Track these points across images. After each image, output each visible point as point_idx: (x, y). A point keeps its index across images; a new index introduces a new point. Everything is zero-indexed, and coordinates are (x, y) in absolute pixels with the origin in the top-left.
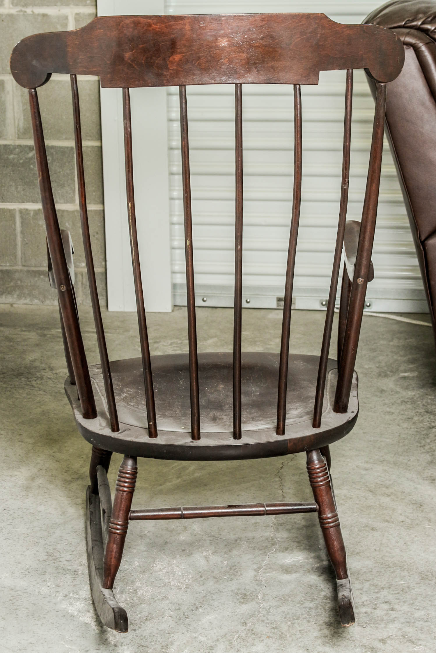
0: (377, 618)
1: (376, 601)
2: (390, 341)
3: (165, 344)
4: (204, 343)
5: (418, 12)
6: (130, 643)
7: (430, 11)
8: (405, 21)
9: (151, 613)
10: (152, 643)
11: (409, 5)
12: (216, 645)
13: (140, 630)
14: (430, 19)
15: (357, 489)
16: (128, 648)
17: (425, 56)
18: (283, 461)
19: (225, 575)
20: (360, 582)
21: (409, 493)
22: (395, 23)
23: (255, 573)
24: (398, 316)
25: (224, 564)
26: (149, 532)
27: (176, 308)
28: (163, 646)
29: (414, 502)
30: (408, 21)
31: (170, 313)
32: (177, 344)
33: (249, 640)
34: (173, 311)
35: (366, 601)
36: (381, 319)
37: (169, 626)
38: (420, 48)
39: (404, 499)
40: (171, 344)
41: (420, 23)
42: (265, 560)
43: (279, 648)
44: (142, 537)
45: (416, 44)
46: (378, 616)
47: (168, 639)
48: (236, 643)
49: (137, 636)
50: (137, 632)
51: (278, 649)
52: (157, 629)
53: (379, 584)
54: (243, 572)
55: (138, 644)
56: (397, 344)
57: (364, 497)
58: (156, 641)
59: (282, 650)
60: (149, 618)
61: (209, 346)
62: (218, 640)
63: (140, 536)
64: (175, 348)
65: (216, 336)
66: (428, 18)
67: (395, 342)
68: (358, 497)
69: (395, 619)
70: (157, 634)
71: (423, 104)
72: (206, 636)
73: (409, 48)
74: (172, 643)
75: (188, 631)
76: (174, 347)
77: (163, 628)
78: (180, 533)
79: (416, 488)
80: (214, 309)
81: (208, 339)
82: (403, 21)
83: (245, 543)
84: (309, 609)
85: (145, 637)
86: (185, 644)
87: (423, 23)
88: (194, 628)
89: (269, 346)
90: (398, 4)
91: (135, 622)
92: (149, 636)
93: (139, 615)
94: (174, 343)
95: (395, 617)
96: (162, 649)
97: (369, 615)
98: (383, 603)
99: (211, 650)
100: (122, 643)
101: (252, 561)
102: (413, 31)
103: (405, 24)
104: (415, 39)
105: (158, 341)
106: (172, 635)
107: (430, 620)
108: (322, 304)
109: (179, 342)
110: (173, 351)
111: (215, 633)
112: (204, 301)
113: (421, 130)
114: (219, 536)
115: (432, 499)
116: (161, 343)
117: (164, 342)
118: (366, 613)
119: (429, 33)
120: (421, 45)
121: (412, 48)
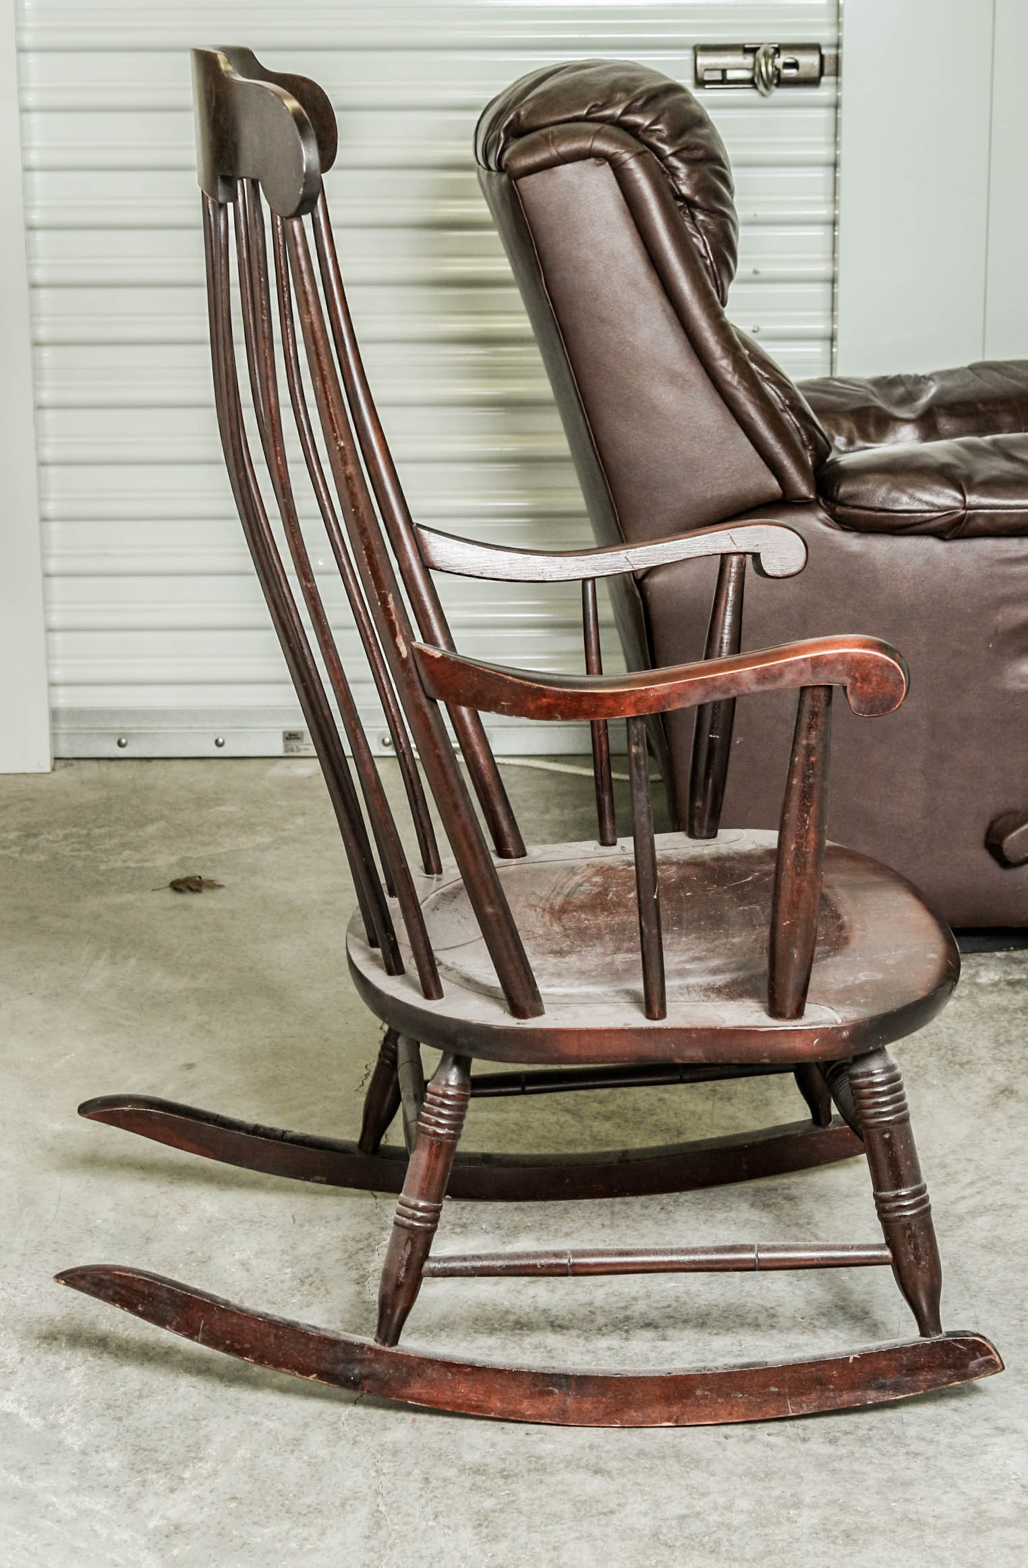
0: (635, 1358)
1: (626, 1323)
2: (543, 813)
3: (51, 838)
4: (140, 833)
5: (614, 87)
6: (116, 1445)
7: (637, 87)
8: (589, 106)
9: (147, 1383)
10: (164, 1442)
11: (591, 75)
12: (305, 1435)
13: (131, 1417)
14: (639, 103)
15: (539, 1109)
16: (113, 1455)
17: (636, 181)
18: (367, 1062)
19: (293, 1296)
20: (585, 1289)
21: (649, 1110)
22: (569, 110)
23: (356, 1288)
24: (551, 761)
25: (287, 1274)
26: (105, 1221)
27: (62, 763)
28: (189, 1446)
29: (664, 1127)
30: (593, 107)
31: (48, 773)
32: (79, 836)
33: (373, 1420)
34: (53, 769)
35: (606, 1325)
36: (515, 770)
37: (194, 1405)
38: (624, 163)
39: (641, 1122)
40: (66, 837)
41: (619, 112)
42: (373, 1261)
43: (441, 1430)
44: (91, 1231)
45: (617, 156)
46: (636, 1354)
47: (197, 1431)
48: (346, 1428)
49: (128, 1431)
50: (126, 1422)
51: (440, 1433)
52: (169, 1413)
53: (626, 1290)
54: (329, 1287)
55: (132, 1445)
56: (560, 818)
57: (557, 1123)
58: (171, 1437)
59: (449, 1433)
60: (145, 1392)
61: (153, 838)
62: (306, 1425)
63: (88, 1230)
64: (77, 846)
65: (162, 817)
66: (636, 100)
67: (555, 813)
68: (543, 1124)
69: (674, 1356)
70: (171, 1423)
71: (634, 284)
72: (280, 1419)
73: (601, 164)
74: (208, 1439)
75: (236, 1412)
76: (73, 843)
77: (181, 1410)
78: (174, 1220)
79: (661, 1100)
80: (145, 762)
81: (147, 824)
82: (585, 105)
83: (322, 1229)
84: (490, 1351)
85: (145, 1431)
86: (235, 1437)
87: (625, 113)
88: (250, 1405)
89: (285, 834)
90: (568, 72)
91: (117, 1403)
92: (155, 1428)
93: (122, 1389)
94: (71, 835)
95: (673, 1353)
96: (189, 1451)
97: (617, 1353)
98: (642, 1327)
99: (295, 1445)
100: (98, 1447)
101: (346, 1264)
102: (607, 128)
103: (588, 113)
104: (615, 145)
105: (34, 831)
106: (204, 1423)
107: (744, 1352)
108: (383, 741)
109: (84, 832)
110: (71, 851)
111: (297, 1413)
112: (120, 744)
113: (631, 339)
114: (262, 1219)
115: (700, 1119)
116: (42, 837)
117: (49, 834)
118: (610, 1349)
119: (640, 133)
120: (626, 156)
121: (607, 164)
